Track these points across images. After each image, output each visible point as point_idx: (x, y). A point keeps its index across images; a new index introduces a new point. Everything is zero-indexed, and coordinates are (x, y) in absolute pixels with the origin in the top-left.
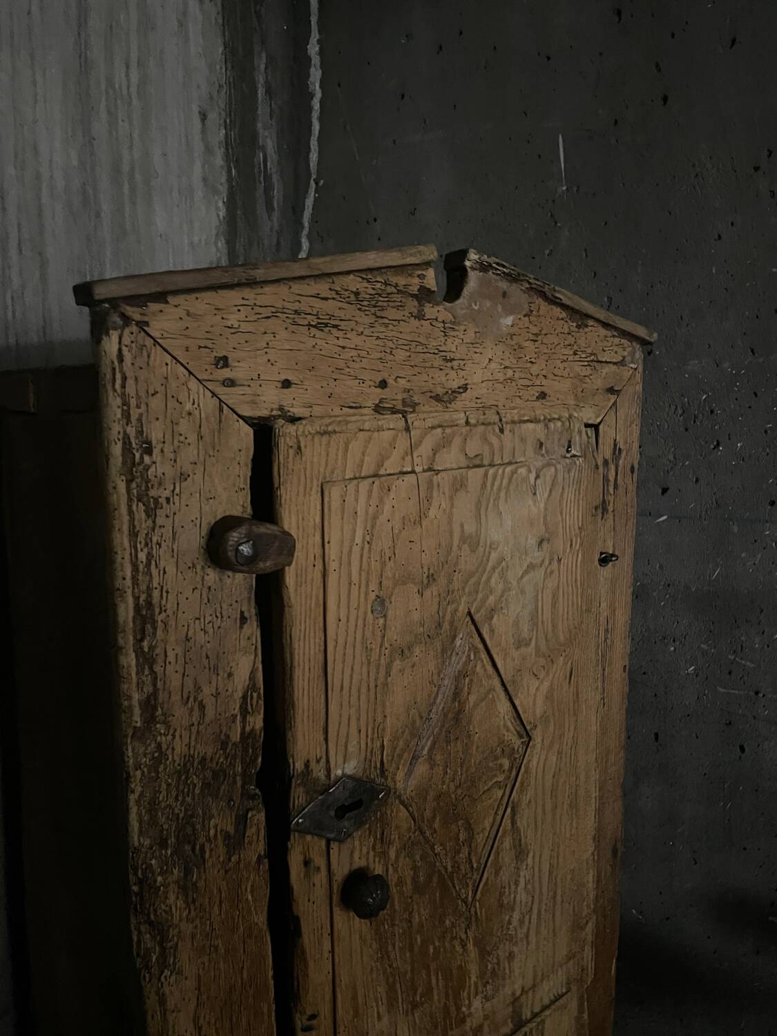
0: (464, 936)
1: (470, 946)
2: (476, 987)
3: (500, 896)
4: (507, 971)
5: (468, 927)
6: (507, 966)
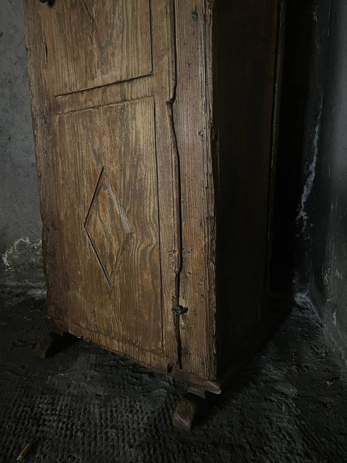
0: (91, 35)
1: (94, 41)
2: (98, 64)
3: (106, 19)
4: (112, 62)
5: (93, 31)
6: (112, 60)
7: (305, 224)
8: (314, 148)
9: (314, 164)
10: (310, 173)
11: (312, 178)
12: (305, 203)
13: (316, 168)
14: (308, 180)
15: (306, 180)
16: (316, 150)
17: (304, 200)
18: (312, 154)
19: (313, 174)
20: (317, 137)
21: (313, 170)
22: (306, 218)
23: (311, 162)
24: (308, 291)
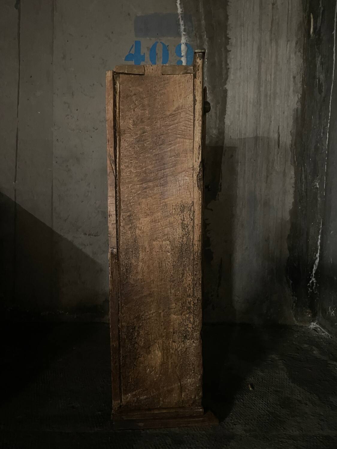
7: (315, 285)
8: (318, 246)
9: (318, 254)
10: (317, 258)
11: (317, 261)
12: (314, 274)
13: (319, 256)
14: (316, 262)
15: (315, 262)
16: (319, 247)
17: (314, 272)
18: (318, 249)
19: (318, 259)
20: (319, 241)
21: (318, 257)
22: (315, 281)
23: (317, 253)
24: (317, 321)
